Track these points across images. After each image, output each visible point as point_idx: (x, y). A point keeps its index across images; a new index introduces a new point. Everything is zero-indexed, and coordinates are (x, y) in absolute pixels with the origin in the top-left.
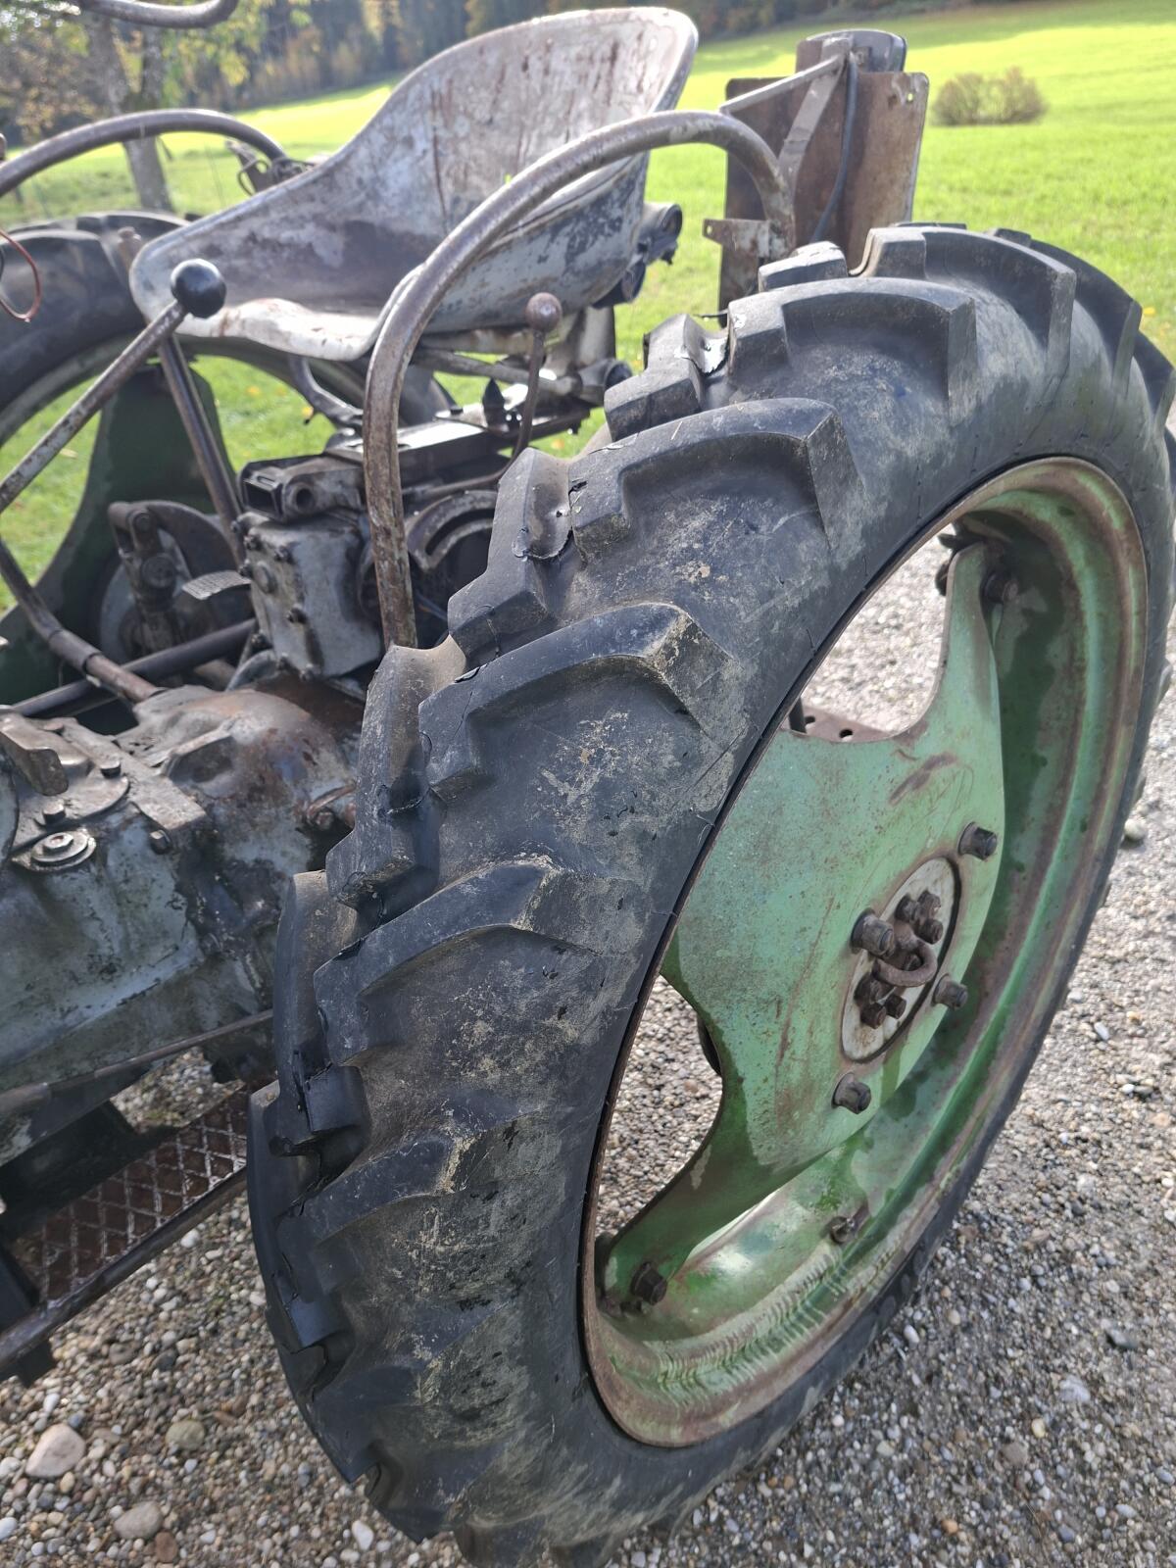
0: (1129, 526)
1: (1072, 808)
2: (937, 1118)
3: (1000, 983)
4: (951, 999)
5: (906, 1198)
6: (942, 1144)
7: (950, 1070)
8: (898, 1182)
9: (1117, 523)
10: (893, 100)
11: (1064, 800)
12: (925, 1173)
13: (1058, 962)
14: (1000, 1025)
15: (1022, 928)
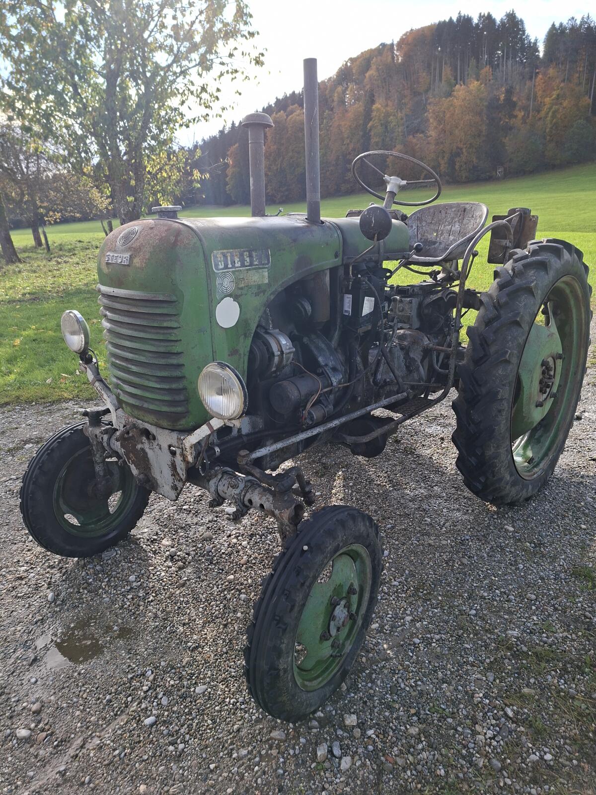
0: (582, 296)
1: (572, 369)
2: (547, 444)
3: (558, 414)
4: (554, 396)
5: (542, 459)
6: (549, 449)
7: (548, 434)
8: (540, 455)
9: (580, 295)
10: (531, 220)
11: (570, 367)
12: (546, 454)
13: (571, 408)
14: (559, 424)
15: (562, 401)
